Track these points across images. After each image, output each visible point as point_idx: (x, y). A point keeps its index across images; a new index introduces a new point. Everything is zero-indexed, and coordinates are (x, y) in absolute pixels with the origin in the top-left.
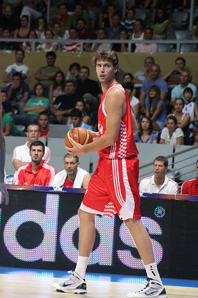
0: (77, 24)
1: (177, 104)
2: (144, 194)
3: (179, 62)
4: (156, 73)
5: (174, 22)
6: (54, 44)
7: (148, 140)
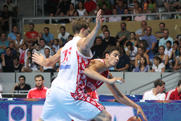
0: (103, 6)
1: (160, 50)
2: (146, 101)
3: (162, 25)
4: (150, 32)
5: (157, 3)
6: (88, 18)
7: (144, 70)
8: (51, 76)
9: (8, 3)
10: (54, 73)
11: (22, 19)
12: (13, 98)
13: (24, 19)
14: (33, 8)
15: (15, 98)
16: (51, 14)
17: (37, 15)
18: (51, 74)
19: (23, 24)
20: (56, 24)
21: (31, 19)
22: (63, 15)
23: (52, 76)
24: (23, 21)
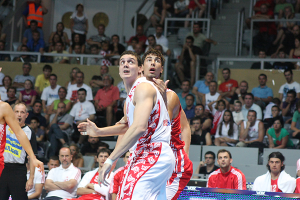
8: (259, 154)
9: (196, 33)
10: (264, 149)
11: (216, 59)
12: (196, 187)
13: (219, 59)
14: (235, 43)
15: (200, 187)
16: (261, 52)
17: (240, 53)
18: (259, 150)
19: (218, 68)
20: (271, 70)
21: (231, 61)
22: (283, 55)
23: (261, 154)
24: (218, 63)
